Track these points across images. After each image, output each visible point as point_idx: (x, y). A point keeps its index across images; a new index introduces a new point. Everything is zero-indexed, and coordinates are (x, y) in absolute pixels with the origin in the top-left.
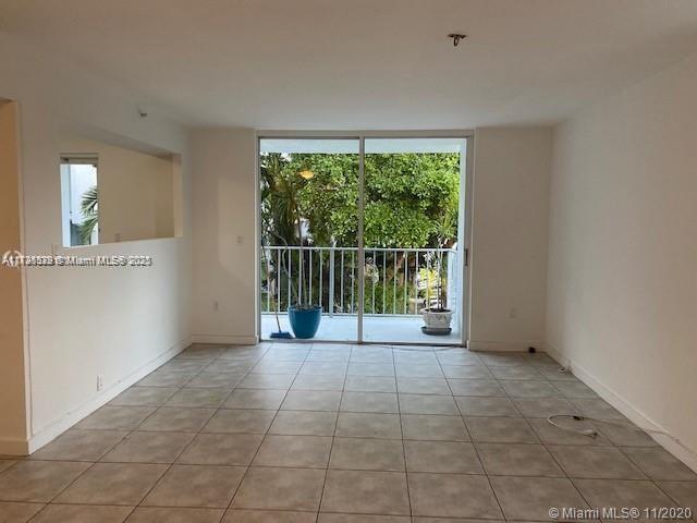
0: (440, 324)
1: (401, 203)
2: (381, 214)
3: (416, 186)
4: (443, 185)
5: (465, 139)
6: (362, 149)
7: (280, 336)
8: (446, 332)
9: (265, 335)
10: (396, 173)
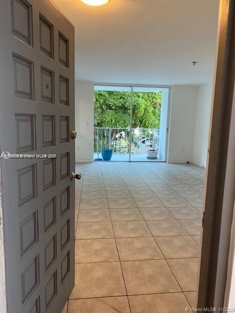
0: (154, 156)
1: (120, 111)
2: (112, 115)
3: (127, 104)
4: (137, 104)
5: (168, 89)
6: (132, 90)
7: (99, 160)
8: (156, 158)
9: (94, 159)
10: (118, 98)
